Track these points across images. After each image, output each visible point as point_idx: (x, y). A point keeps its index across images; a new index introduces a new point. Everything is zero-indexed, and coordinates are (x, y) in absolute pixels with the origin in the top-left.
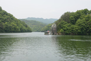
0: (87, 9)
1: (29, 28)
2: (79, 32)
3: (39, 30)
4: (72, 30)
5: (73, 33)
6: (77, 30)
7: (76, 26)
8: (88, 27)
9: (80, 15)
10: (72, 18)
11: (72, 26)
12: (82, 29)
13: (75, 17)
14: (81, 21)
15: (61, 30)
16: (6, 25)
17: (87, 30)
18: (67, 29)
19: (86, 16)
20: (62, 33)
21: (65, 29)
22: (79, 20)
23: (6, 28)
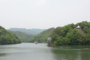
0: (73, 24)
1: (19, 40)
2: (69, 43)
3: (25, 41)
4: (64, 42)
5: (65, 44)
6: (68, 41)
7: (67, 38)
8: (76, 39)
9: (69, 29)
10: (63, 32)
11: (64, 38)
12: (71, 41)
13: (65, 31)
14: (70, 34)
15: (55, 42)
16: (2, 38)
17: (75, 41)
18: (60, 41)
19: (74, 30)
20: (56, 44)
21: (58, 41)
22: (68, 33)
23: (2, 40)
